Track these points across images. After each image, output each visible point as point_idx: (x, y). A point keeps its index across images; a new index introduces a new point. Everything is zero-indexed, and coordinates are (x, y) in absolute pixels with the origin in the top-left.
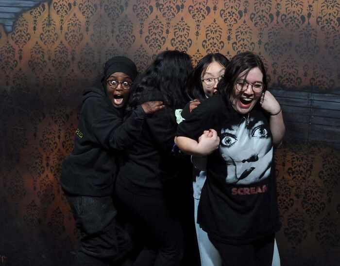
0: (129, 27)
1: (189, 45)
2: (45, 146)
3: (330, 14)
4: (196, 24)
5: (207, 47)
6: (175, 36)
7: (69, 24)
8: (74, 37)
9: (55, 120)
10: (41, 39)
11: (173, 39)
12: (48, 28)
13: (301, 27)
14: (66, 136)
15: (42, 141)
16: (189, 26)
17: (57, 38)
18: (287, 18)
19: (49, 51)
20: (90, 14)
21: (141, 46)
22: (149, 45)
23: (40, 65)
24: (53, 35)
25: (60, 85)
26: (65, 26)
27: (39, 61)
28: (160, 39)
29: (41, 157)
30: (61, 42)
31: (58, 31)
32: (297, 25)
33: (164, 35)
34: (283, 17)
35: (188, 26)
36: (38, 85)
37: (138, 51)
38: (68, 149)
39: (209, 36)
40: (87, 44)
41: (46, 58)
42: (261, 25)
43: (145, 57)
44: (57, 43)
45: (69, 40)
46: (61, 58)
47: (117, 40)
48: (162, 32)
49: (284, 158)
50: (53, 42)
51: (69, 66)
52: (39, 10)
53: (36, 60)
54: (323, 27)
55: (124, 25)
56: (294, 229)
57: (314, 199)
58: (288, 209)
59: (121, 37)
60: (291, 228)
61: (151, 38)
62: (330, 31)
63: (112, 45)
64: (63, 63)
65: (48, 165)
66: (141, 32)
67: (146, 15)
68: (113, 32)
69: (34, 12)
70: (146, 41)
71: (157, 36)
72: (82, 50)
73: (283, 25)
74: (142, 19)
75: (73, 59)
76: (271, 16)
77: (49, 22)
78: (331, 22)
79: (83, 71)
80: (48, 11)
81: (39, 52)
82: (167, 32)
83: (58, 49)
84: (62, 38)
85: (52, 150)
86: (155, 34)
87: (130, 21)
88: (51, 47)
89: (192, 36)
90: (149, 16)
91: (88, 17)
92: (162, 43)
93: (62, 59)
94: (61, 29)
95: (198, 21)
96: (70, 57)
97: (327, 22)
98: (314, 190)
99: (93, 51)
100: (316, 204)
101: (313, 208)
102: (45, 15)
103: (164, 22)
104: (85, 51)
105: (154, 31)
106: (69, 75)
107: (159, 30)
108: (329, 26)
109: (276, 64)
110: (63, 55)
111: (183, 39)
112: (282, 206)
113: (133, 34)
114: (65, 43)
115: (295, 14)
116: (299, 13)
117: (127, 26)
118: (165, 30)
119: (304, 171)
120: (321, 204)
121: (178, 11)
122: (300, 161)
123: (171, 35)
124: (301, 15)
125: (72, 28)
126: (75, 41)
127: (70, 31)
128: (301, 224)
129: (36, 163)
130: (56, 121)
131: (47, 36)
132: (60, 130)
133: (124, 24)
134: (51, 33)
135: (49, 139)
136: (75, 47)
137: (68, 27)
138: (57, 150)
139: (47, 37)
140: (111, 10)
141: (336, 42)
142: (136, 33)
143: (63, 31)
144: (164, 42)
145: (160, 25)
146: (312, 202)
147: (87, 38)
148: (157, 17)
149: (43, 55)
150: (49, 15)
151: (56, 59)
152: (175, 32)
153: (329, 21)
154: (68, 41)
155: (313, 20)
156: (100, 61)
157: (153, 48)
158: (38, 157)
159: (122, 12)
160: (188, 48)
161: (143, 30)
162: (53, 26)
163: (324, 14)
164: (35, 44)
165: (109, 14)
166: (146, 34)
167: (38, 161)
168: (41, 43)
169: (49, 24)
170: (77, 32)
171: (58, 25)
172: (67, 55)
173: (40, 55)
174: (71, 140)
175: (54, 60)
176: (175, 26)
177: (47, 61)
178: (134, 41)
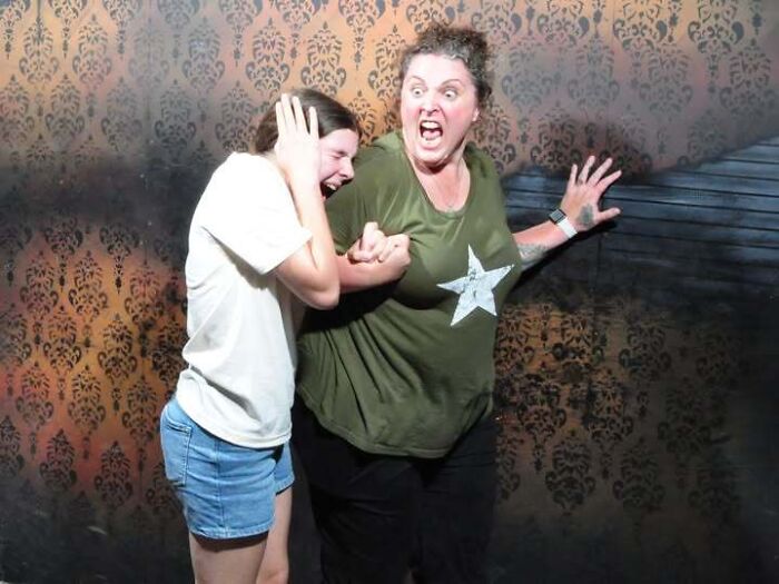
0: (212, 43)
1: (339, 83)
2: (32, 300)
3: (641, 14)
4: (354, 36)
5: (378, 86)
6: (310, 62)
7: (83, 37)
8: (92, 65)
9: (53, 244)
10: (22, 69)
11: (307, 70)
12: (35, 47)
13: (579, 41)
14: (76, 279)
15: (25, 289)
16: (341, 40)
17: (56, 68)
18: (549, 23)
19: (39, 95)
20: (128, 17)
21: (238, 84)
22: (254, 81)
23: (20, 126)
24: (47, 62)
25: (63, 169)
26: (73, 43)
27: (18, 117)
28: (277, 68)
29: (23, 325)
30: (66, 77)
31: (58, 52)
32: (572, 38)
33: (287, 59)
34: (542, 21)
35: (337, 42)
36: (15, 169)
37: (230, 94)
38: (81, 307)
39: (383, 63)
40: (121, 80)
41: (32, 112)
42: (495, 37)
43: (246, 107)
44: (57, 79)
45: (82, 73)
46: (65, 111)
47: (185, 72)
48: (283, 53)
49: (545, 324)
50: (48, 76)
51: (82, 128)
52: (17, 8)
53: (10, 117)
54: (628, 42)
55: (199, 40)
56: (566, 474)
57: (609, 409)
58: (553, 431)
59: (194, 65)
60: (561, 473)
61: (258, 67)
62: (642, 51)
63: (175, 82)
64: (69, 121)
65: (37, 340)
66: (237, 54)
67: (248, 17)
68: (176, 54)
69: (7, 11)
70: (249, 74)
71: (272, 63)
72: (110, 94)
73: (541, 38)
74: (239, 27)
75: (91, 112)
76: (517, 20)
77: (39, 33)
78: (644, 31)
79: (113, 137)
80: (36, 10)
81: (18, 99)
82: (294, 53)
83: (59, 91)
84: (66, 67)
85: (47, 308)
86: (268, 58)
87: (213, 31)
88: (43, 88)
89: (347, 62)
90: (255, 20)
91: (122, 23)
92: (283, 77)
93: (68, 114)
94: (65, 47)
95: (360, 29)
96: (84, 108)
97: (635, 31)
98: (609, 392)
99: (134, 95)
100: (614, 421)
101: (608, 429)
102: (30, 18)
103: (286, 32)
104: (118, 95)
105: (265, 52)
106: (82, 147)
107: (275, 51)
108: (639, 39)
109: (527, 120)
110: (68, 105)
111: (327, 68)
112: (541, 425)
113: (219, 59)
114: (74, 78)
115: (568, 15)
116: (576, 12)
117: (208, 41)
118: (287, 50)
119: (588, 350)
120: (624, 422)
121: (317, 8)
122: (579, 329)
123: (302, 61)
124: (579, 16)
125: (88, 46)
126: (95, 75)
127: (84, 52)
128: (582, 464)
129: (13, 337)
130: (55, 247)
131: (35, 63)
132: (64, 265)
133: (201, 37)
134: (42, 58)
135: (39, 285)
136: (95, 88)
137: (81, 45)
138: (57, 308)
139: (35, 67)
140: (172, 6)
141: (656, 74)
142: (226, 55)
143: (68, 53)
144: (287, 76)
145: (278, 40)
146: (605, 416)
147: (121, 67)
148: (271, 22)
149: (27, 106)
150: (38, 20)
151: (53, 113)
152: (310, 55)
153: (639, 30)
154: (80, 74)
155: (605, 28)
156: (148, 116)
157: (262, 87)
158: (17, 325)
159: (196, 11)
160: (338, 87)
161: (242, 51)
162: (46, 41)
163: (629, 14)
164: (9, 80)
165: (169, 16)
166: (247, 57)
167: (16, 332)
168: (22, 79)
169: (39, 39)
170: (98, 55)
171: (58, 39)
172: (78, 104)
173: (19, 105)
174: (87, 286)
175: (50, 115)
176: (310, 41)
177: (35, 116)
178: (222, 73)
